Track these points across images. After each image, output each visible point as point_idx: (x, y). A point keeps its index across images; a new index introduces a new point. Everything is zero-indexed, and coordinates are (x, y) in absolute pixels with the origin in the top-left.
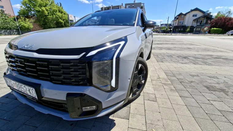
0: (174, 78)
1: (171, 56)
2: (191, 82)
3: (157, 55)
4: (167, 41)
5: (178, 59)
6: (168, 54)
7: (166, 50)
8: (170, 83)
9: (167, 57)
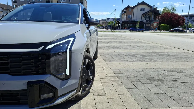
0: (122, 75)
1: (119, 55)
2: (136, 77)
3: (104, 55)
4: (115, 39)
5: (126, 57)
6: (116, 53)
7: (114, 49)
8: (118, 79)
9: (115, 56)
